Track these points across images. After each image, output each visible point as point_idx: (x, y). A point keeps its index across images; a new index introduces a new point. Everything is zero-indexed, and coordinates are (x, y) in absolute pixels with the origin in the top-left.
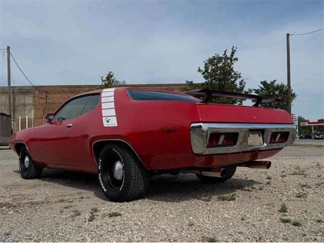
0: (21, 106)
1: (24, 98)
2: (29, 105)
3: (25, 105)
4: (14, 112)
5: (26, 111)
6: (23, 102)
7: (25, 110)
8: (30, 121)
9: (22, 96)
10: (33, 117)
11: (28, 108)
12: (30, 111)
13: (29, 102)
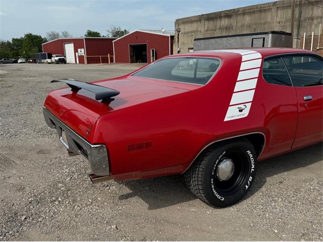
0: (307, 21)
1: (312, 10)
2: (317, 18)
3: (312, 19)
4: (299, 28)
5: (313, 26)
6: (310, 15)
7: (311, 25)
8: (315, 38)
9: (310, 7)
10: (320, 33)
11: (315, 22)
12: (317, 26)
13: (317, 15)
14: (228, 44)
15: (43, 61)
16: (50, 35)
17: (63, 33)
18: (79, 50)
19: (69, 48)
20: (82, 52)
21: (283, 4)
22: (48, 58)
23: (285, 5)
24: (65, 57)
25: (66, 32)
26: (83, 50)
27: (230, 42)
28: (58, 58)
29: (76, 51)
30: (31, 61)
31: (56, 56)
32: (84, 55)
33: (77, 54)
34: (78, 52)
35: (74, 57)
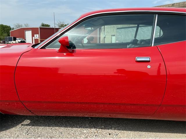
14: (142, 32)
15: (10, 42)
16: (16, 26)
17: (25, 25)
18: (35, 35)
19: (28, 34)
20: (37, 36)
21: (179, 5)
22: (14, 41)
23: (181, 6)
24: (25, 40)
25: (27, 24)
26: (38, 35)
27: (143, 30)
28: (20, 40)
29: (33, 36)
30: (2, 42)
31: (19, 39)
32: (38, 38)
33: (33, 38)
34: (34, 37)
35: (32, 40)
